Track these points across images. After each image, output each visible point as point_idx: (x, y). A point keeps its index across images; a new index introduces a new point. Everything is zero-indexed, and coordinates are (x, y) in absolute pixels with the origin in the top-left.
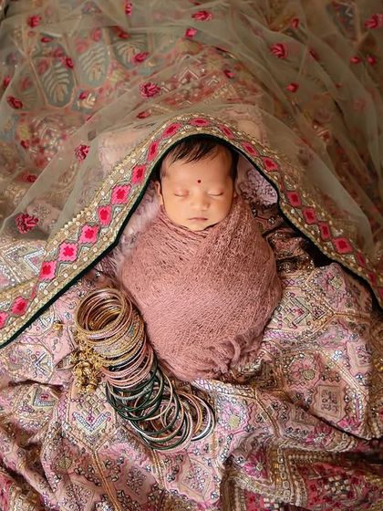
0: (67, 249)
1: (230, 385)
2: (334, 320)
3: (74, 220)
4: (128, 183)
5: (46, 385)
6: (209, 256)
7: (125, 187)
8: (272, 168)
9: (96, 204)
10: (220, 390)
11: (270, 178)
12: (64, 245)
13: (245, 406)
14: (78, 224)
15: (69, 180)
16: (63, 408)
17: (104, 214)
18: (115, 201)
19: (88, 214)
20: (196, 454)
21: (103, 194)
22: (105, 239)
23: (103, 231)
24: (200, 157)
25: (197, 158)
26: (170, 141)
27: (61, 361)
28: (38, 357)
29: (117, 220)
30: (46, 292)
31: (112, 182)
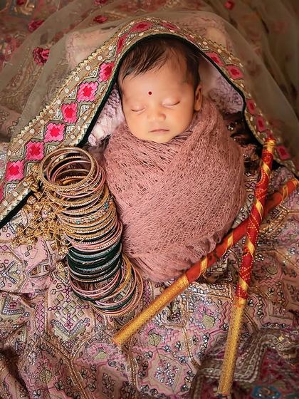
0: (33, 148)
1: (205, 285)
2: (290, 218)
3: (38, 118)
4: (94, 80)
5: (15, 293)
6: (192, 152)
7: (92, 85)
8: (237, 76)
9: (59, 102)
10: (195, 290)
11: (237, 85)
12: (30, 145)
13: (220, 306)
14: (42, 122)
15: (18, 84)
16: (41, 318)
17: (69, 112)
18: (82, 98)
19: (51, 112)
20: (166, 351)
21: (67, 91)
22: (73, 137)
23: (70, 129)
24: (147, 68)
25: (145, 68)
26: (141, 35)
27: (35, 269)
28: (7, 265)
29: (85, 118)
30: (15, 194)
31: (77, 79)
